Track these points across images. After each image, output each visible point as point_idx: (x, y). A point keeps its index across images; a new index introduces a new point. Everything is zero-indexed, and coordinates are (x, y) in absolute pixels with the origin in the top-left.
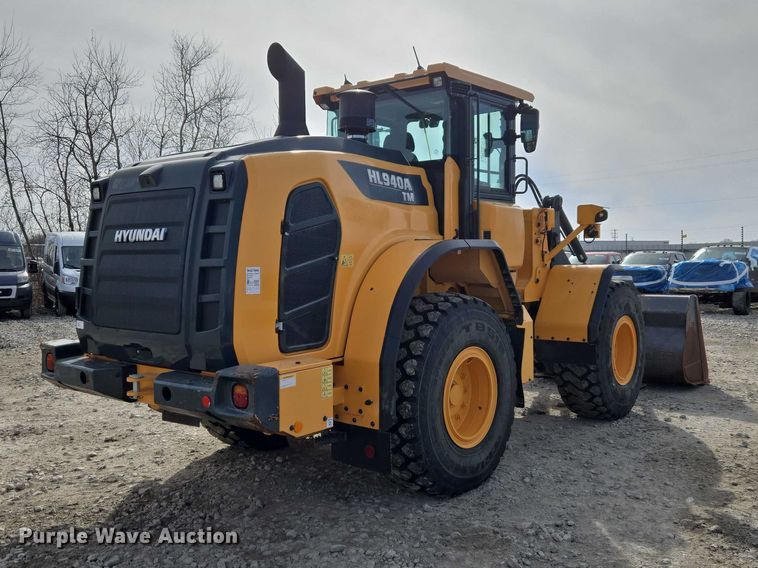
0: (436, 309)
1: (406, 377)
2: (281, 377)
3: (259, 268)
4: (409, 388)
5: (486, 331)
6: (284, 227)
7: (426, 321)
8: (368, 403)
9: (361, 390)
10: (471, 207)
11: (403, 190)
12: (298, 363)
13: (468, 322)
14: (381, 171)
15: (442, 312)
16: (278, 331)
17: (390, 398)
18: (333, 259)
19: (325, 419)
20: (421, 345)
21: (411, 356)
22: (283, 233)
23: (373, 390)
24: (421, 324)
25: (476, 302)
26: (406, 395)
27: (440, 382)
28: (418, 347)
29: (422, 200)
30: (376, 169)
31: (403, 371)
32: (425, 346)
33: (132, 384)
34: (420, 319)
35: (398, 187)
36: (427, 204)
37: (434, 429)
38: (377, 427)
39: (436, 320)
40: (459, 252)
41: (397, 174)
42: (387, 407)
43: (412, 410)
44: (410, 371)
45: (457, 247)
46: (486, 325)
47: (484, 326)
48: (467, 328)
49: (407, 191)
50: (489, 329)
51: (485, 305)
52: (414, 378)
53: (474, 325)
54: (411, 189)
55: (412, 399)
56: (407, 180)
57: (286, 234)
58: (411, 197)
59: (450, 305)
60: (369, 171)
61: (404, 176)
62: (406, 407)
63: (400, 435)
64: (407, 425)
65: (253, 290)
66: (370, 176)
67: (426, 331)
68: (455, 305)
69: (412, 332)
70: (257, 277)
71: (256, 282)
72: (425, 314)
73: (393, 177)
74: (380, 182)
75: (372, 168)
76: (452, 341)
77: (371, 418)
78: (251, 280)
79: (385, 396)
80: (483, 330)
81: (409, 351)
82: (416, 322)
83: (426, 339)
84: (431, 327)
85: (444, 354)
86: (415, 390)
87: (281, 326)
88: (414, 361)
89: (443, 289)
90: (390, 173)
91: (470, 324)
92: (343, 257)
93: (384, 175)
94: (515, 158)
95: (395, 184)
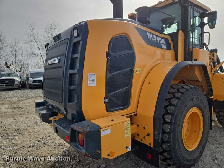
0: (178, 91)
1: (165, 122)
2: (102, 130)
3: (95, 74)
4: (167, 128)
5: (200, 100)
6: (108, 55)
7: (174, 97)
8: (148, 135)
9: (144, 128)
10: (189, 50)
11: (162, 43)
12: (113, 120)
13: (193, 97)
14: (153, 34)
15: (182, 93)
16: (105, 102)
17: (159, 134)
18: (131, 70)
19: (127, 147)
20: (173, 108)
21: (167, 113)
22: (107, 57)
23: (150, 129)
24: (171, 98)
25: (196, 88)
26: (166, 131)
27: (181, 124)
28: (171, 109)
29: (169, 48)
30: (151, 33)
31: (164, 120)
32: (175, 109)
33: (52, 121)
34: (171, 96)
35: (160, 42)
36: (171, 49)
37: (179, 145)
38: (152, 146)
39: (179, 97)
40: (189, 67)
41: (159, 37)
42: (157, 138)
43: (169, 138)
44: (168, 120)
45: (188, 64)
46: (200, 98)
47: (199, 98)
48: (192, 100)
49: (163, 44)
50: (201, 99)
51: (199, 89)
52: (170, 123)
53: (195, 98)
54: (164, 43)
55: (168, 133)
56: (163, 40)
57: (109, 58)
58: (165, 46)
59: (185, 90)
60: (148, 33)
61: (162, 38)
62: (166, 137)
63: (162, 148)
64: (166, 144)
65: (92, 84)
66: (149, 36)
67: (175, 101)
68: (187, 90)
69: (168, 101)
70: (94, 78)
71: (93, 80)
72: (173, 94)
73: (158, 38)
74: (152, 39)
75: (150, 33)
76: (186, 106)
77: (149, 141)
78: (91, 79)
79: (156, 133)
80: (199, 100)
81: (167, 110)
82: (169, 97)
83: (175, 106)
84: (177, 100)
85: (183, 112)
86: (170, 129)
87: (107, 100)
88: (170, 116)
89: (177, 82)
90: (157, 36)
91: (194, 98)
92: (136, 69)
93: (154, 36)
94: (204, 33)
95: (158, 40)
